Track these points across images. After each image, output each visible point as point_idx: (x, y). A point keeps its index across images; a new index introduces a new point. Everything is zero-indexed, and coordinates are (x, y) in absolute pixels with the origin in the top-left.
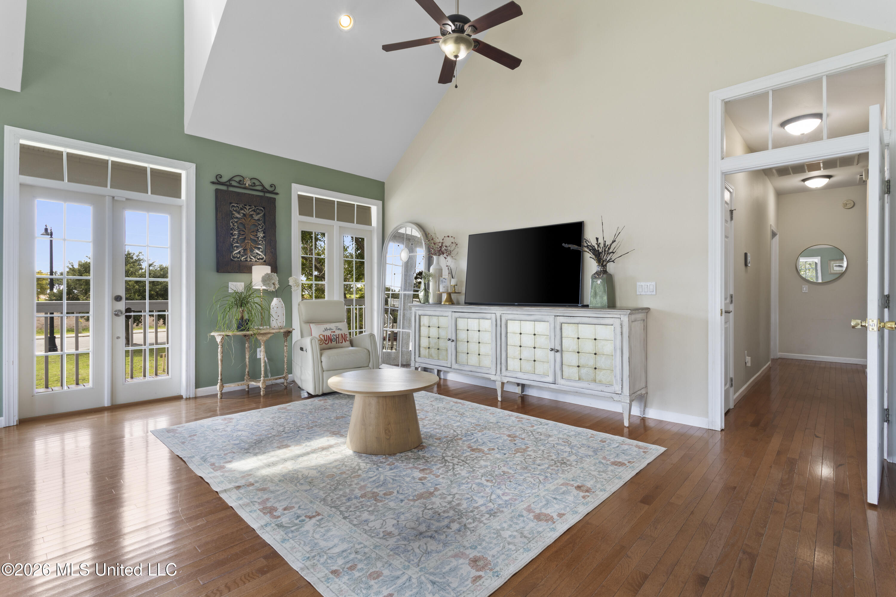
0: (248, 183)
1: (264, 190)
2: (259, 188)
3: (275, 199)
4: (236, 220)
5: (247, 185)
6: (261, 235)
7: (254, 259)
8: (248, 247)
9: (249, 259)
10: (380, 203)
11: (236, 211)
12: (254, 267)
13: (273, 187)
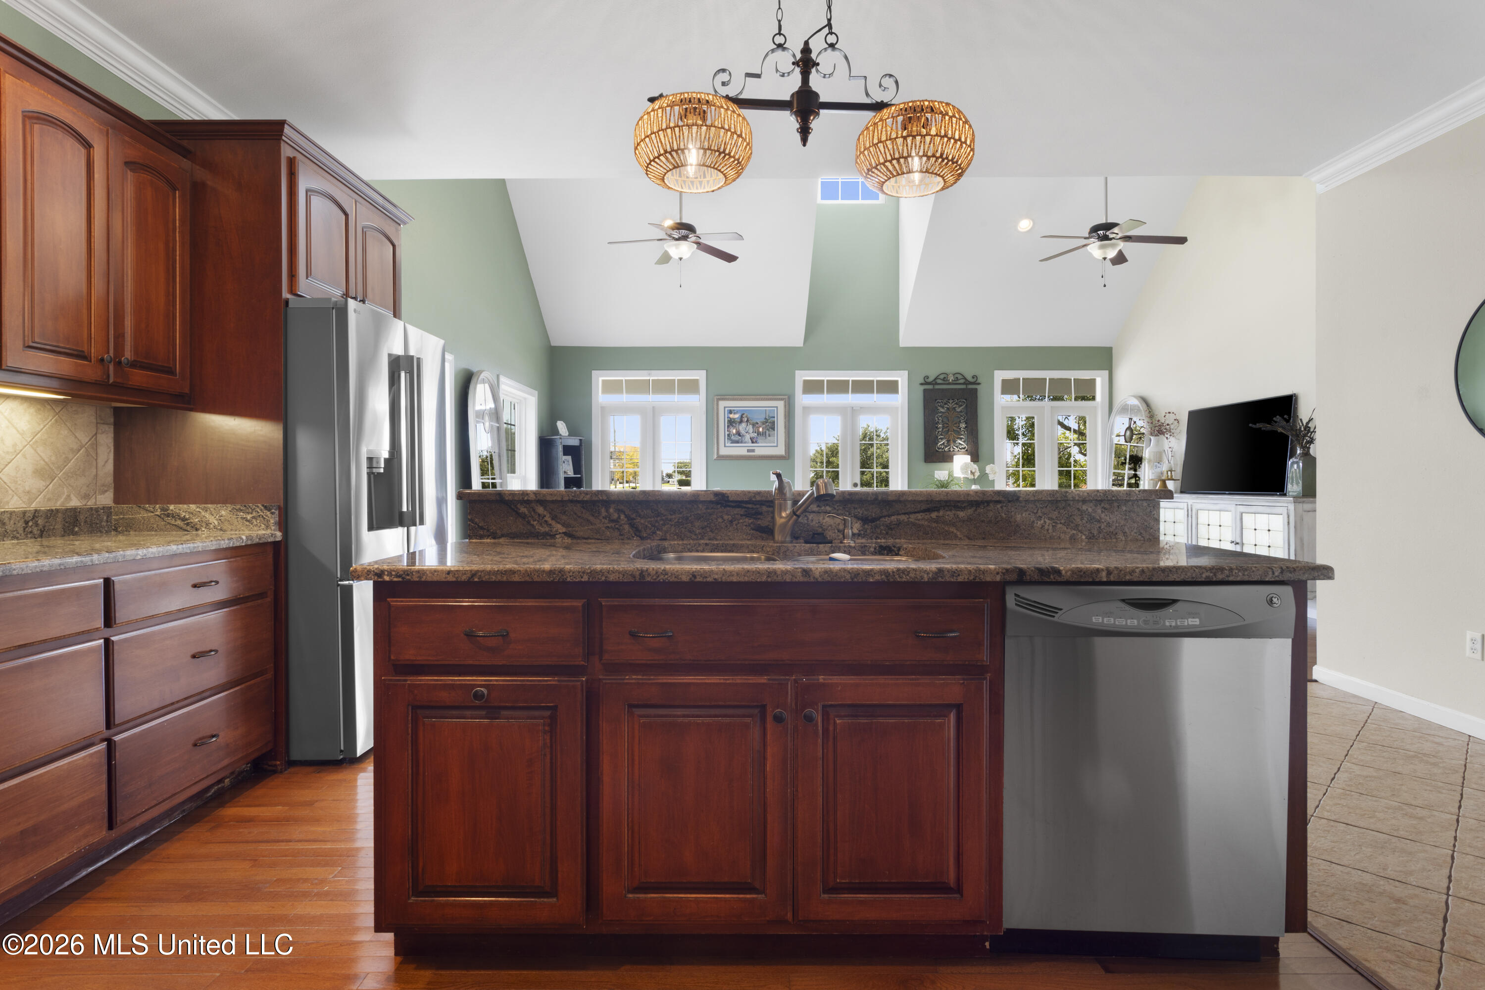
0: (951, 379)
1: (967, 382)
2: (962, 381)
3: (977, 389)
4: (940, 415)
5: (951, 381)
6: (963, 425)
7: (957, 449)
8: (951, 438)
9: (952, 450)
10: (1106, 373)
11: (940, 406)
12: (955, 457)
13: (975, 378)
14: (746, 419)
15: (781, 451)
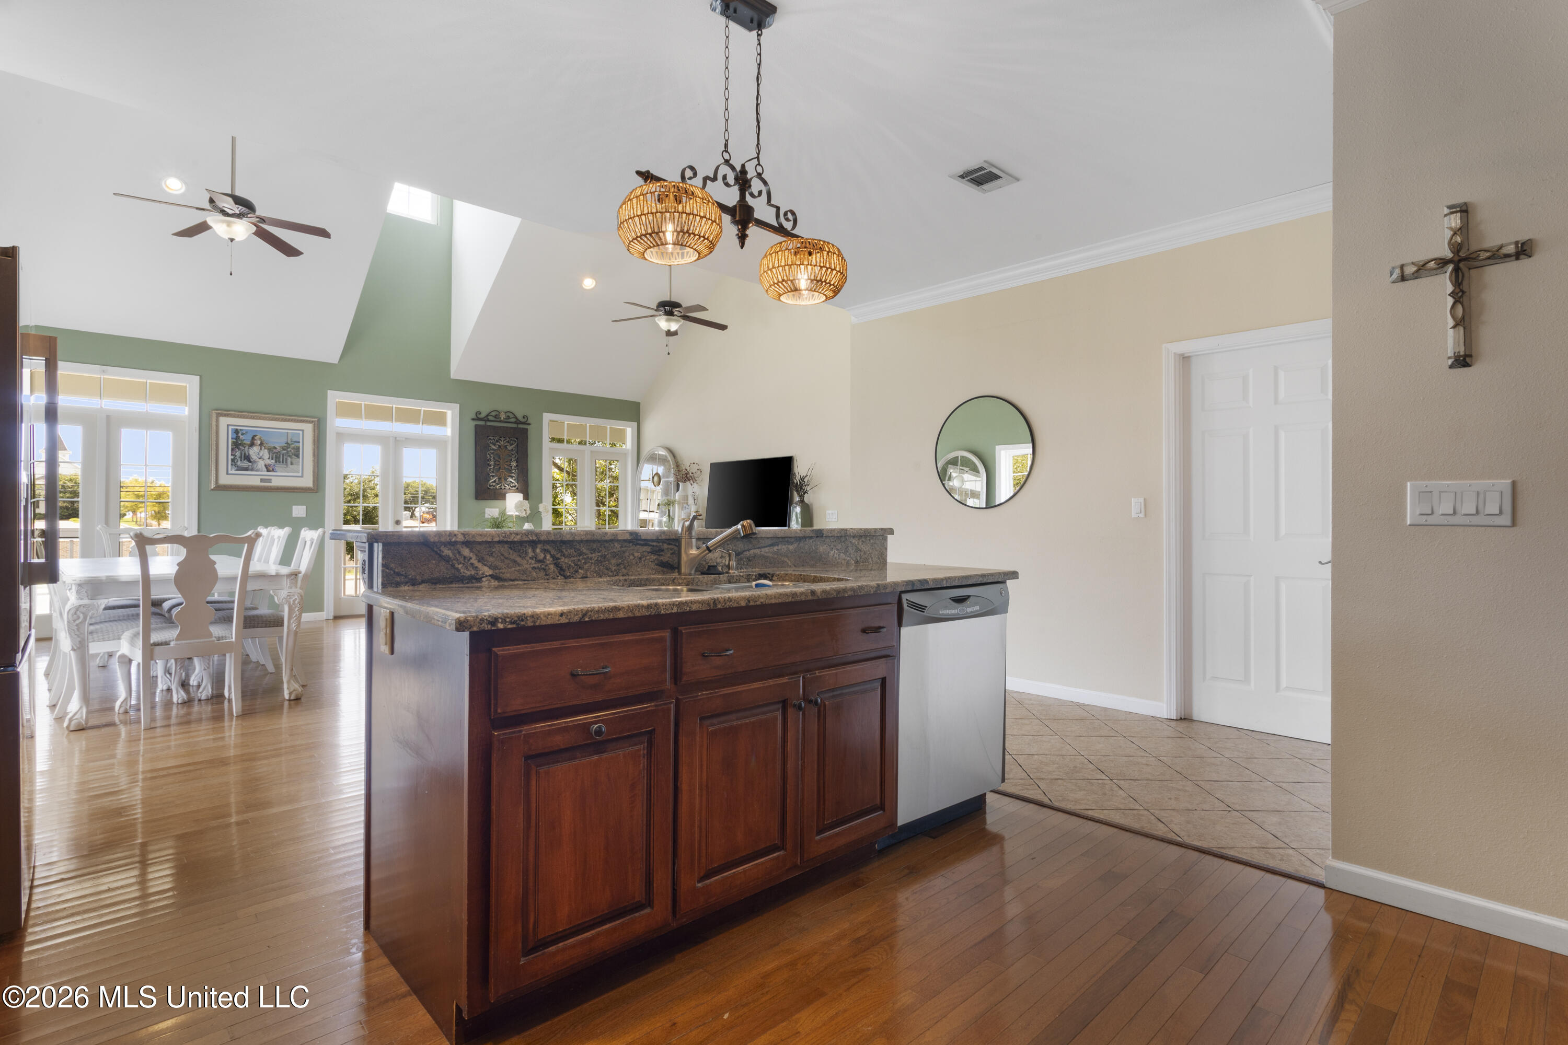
0: (503, 417)
1: (518, 422)
2: (513, 420)
3: (527, 429)
4: (492, 452)
5: (502, 418)
6: (514, 464)
7: (508, 487)
8: (503, 476)
9: (503, 487)
10: (635, 425)
11: (492, 443)
12: (507, 495)
13: (526, 419)
14: (259, 442)
15: (307, 481)
